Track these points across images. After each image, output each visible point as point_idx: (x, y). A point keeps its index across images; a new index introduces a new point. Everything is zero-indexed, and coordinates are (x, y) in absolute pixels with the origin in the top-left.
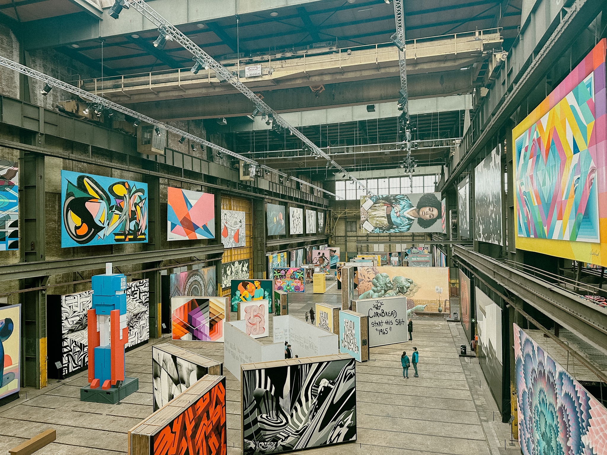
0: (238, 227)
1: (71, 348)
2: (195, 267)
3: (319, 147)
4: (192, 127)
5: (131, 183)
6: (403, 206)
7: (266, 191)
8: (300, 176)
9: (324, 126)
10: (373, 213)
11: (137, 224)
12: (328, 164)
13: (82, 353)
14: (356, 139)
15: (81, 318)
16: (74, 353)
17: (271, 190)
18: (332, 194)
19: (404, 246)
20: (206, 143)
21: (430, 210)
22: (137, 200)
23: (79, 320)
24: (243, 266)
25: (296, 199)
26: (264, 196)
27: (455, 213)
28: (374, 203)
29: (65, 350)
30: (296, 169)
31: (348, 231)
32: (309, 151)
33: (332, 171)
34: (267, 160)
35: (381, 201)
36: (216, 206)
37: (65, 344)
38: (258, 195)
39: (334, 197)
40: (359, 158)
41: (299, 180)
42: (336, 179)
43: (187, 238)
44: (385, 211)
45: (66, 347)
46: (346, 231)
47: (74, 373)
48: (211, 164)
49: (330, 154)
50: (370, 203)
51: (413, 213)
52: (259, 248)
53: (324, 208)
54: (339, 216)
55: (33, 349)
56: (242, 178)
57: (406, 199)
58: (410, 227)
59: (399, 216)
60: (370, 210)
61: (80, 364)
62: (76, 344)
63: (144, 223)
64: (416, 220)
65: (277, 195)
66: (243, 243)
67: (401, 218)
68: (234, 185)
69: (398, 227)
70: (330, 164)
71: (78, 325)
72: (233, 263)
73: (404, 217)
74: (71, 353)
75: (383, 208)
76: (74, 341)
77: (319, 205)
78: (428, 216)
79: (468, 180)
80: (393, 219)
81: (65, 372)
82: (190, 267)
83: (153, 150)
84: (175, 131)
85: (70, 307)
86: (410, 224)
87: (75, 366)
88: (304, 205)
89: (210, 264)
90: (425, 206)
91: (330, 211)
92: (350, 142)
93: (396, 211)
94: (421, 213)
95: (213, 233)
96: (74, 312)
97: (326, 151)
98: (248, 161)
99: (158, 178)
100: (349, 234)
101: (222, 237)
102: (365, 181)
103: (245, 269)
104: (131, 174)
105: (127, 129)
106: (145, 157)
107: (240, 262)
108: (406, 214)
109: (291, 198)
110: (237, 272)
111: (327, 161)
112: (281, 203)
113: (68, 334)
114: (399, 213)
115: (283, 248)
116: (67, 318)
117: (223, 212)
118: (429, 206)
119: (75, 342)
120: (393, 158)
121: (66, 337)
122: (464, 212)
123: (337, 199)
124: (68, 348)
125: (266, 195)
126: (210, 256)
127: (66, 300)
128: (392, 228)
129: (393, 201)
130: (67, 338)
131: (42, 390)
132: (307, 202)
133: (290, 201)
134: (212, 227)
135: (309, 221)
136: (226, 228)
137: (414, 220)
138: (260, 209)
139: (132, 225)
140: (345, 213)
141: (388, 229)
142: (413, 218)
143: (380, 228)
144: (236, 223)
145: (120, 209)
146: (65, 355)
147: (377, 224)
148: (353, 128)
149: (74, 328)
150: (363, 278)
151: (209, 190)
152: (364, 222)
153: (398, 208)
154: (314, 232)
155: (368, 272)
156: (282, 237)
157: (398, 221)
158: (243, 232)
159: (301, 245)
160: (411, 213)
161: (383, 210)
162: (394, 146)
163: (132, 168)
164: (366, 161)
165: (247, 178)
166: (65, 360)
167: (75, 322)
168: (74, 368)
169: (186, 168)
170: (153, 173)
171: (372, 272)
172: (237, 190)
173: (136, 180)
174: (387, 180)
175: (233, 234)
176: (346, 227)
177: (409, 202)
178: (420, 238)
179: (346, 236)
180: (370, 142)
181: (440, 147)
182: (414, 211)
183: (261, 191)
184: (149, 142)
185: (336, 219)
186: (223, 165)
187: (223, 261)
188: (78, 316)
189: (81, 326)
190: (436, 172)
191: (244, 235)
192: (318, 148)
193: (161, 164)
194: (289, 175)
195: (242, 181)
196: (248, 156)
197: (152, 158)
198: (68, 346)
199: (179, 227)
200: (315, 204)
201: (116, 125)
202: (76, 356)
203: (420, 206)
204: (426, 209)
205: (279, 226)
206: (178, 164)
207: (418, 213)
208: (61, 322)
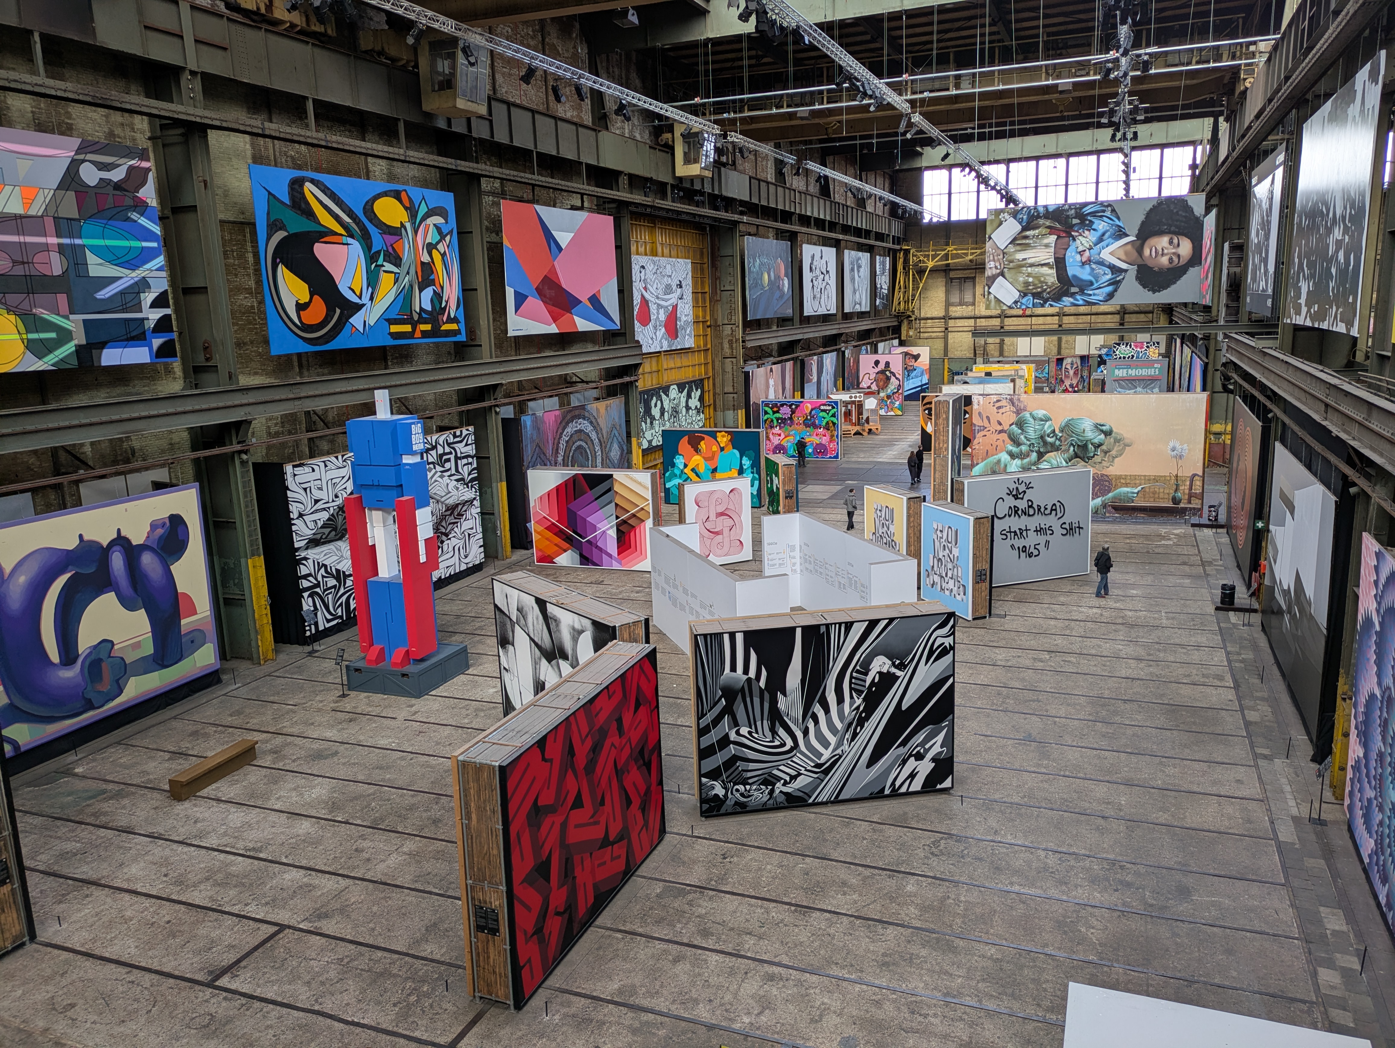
0: (673, 298)
1: (316, 579)
2: (575, 401)
3: (880, 75)
4: (553, 38)
5: (415, 193)
6: (1099, 233)
7: (742, 203)
8: (829, 159)
9: (895, 17)
10: (1020, 256)
11: (438, 297)
12: (903, 124)
13: (342, 591)
14: (982, 50)
15: (333, 515)
16: (325, 590)
17: (755, 200)
18: (915, 206)
19: (1098, 340)
20: (589, 81)
21: (1171, 242)
22: (432, 237)
23: (329, 519)
24: (689, 396)
25: (820, 224)
26: (736, 217)
27: (1240, 249)
28: (1024, 229)
29: (305, 584)
30: (821, 141)
31: (953, 305)
32: (854, 91)
33: (914, 142)
34: (743, 120)
35: (1041, 221)
36: (618, 247)
37: (303, 570)
38: (722, 215)
39: (917, 215)
40: (987, 103)
41: (828, 172)
42: (924, 164)
43: (553, 329)
44: (1052, 250)
45: (305, 577)
46: (948, 304)
47: (328, 632)
48: (603, 135)
49: (909, 97)
50: (1011, 227)
51: (1126, 253)
52: (727, 351)
53: (890, 245)
54: (930, 264)
55: (236, 581)
56: (682, 170)
57: (1108, 213)
58: (1115, 290)
59: (1089, 261)
60: (1012, 249)
61: (340, 614)
62: (326, 571)
63: (452, 293)
64: (1133, 270)
65: (769, 213)
66: (688, 340)
67: (1094, 266)
68: (660, 189)
69: (1082, 292)
70: (910, 125)
71: (327, 531)
72: (666, 390)
73: (1101, 263)
74: (318, 590)
75: (1046, 241)
76: (323, 565)
77: (880, 237)
78: (1164, 260)
79: (1281, 158)
80: (1071, 271)
81: (310, 630)
82: (564, 400)
83: (461, 104)
84: (509, 49)
85: (305, 489)
86: (1116, 284)
87: (329, 617)
88: (841, 237)
89: (611, 392)
90: (1161, 233)
91: (907, 252)
92: (966, 60)
93: (1081, 249)
94: (1147, 252)
95: (616, 316)
96: (317, 501)
97: (898, 88)
98: (696, 123)
99: (475, 178)
100: (956, 311)
101: (637, 324)
102: (1002, 167)
103: (694, 402)
104: (414, 171)
105: (393, 51)
106: (442, 124)
107: (681, 387)
108: (1106, 255)
109: (805, 220)
110: (675, 412)
111: (901, 116)
112: (780, 235)
113: (307, 549)
114: (1087, 254)
115: (786, 349)
116: (301, 515)
117: (637, 261)
118: (1169, 232)
119: (325, 566)
120: (1080, 100)
121: (303, 554)
122: (1263, 247)
123: (926, 220)
124: (311, 578)
125: (742, 213)
126: (610, 373)
127: (295, 475)
128: (1067, 294)
129: (1075, 221)
130: (306, 559)
131: (265, 668)
132: (846, 229)
133: (804, 229)
134: (611, 301)
135: (853, 279)
136: (645, 302)
137: (1126, 271)
138: (726, 251)
139: (424, 300)
140: (946, 257)
141: (1057, 296)
142: (1124, 266)
143: (1035, 295)
144: (668, 290)
145: (396, 260)
146: (306, 595)
147: (1027, 284)
148: (975, 17)
149: (318, 536)
150: (986, 423)
151: (602, 206)
152: (993, 279)
153: (1085, 240)
154: (865, 307)
155: (999, 408)
156: (783, 322)
157: (1085, 274)
158: (686, 312)
159: (831, 342)
160: (1121, 254)
161: (1047, 246)
162: (1084, 67)
163: (414, 155)
164: (1007, 110)
165: (694, 170)
166: (307, 604)
167: (320, 524)
168: (328, 621)
169: (543, 148)
170: (464, 166)
171: (1009, 408)
172: (668, 204)
173: (425, 184)
174: (1062, 161)
175: (662, 317)
176: (947, 292)
177: (1118, 222)
178: (1142, 317)
179: (947, 318)
180: (1020, 57)
181: (1212, 65)
182: (1129, 247)
183: (729, 203)
184: (448, 84)
185: (921, 272)
186: (633, 139)
187: (640, 384)
188: (324, 509)
189: (333, 533)
190: (1197, 137)
191: (690, 318)
192: (876, 81)
193: (481, 141)
194: (802, 156)
195: (681, 179)
196: (695, 111)
197: (459, 127)
198: (310, 575)
199: (534, 303)
200: (867, 234)
201: (365, 43)
202: (330, 596)
203: (1145, 233)
204: (1163, 242)
205: (777, 294)
206: (522, 140)
207: (1140, 251)
208: (288, 523)
